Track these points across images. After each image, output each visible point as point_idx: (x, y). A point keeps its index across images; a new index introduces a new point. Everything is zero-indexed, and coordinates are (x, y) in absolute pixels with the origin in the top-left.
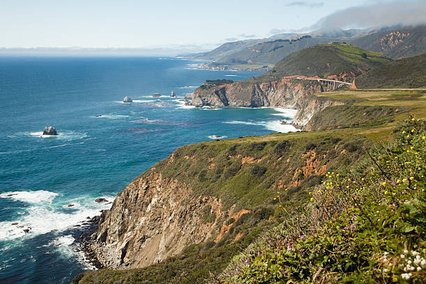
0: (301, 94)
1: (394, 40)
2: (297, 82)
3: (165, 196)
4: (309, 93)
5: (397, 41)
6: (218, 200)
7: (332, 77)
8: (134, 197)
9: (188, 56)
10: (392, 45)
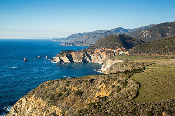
0: (105, 57)
1: (145, 34)
2: (104, 51)
3: (35, 106)
4: (109, 56)
5: (146, 34)
6: (59, 108)
7: (118, 49)
8: (20, 107)
9: (56, 40)
10: (145, 36)
